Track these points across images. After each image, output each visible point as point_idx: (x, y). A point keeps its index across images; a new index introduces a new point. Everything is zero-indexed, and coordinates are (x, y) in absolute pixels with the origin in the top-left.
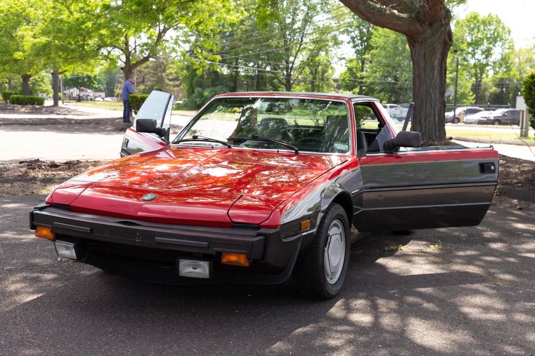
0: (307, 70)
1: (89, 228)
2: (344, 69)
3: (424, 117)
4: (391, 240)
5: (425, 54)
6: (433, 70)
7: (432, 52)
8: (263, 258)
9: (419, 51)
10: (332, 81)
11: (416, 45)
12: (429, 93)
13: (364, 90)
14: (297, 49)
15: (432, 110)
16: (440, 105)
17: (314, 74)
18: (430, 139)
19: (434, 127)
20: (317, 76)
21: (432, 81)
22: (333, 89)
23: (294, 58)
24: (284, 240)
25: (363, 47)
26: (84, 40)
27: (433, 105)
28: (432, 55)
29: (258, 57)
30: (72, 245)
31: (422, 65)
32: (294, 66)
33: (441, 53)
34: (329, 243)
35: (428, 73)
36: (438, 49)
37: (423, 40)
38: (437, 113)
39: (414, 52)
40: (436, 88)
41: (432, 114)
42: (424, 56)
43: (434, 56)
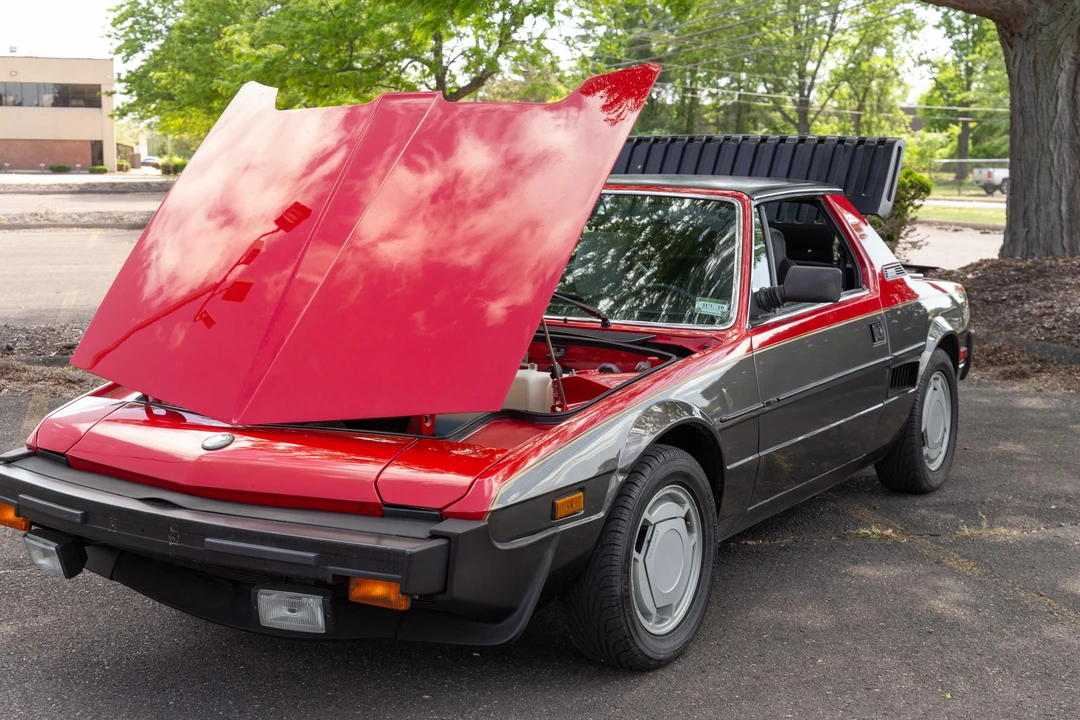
0: (845, 88)
1: (79, 512)
2: (930, 85)
3: (1034, 205)
4: (875, 508)
5: (1035, 62)
6: (1054, 98)
7: (1052, 58)
8: (444, 590)
9: (1023, 54)
10: (901, 113)
11: (1017, 41)
12: (1046, 150)
13: (973, 129)
14: (824, 45)
15: (1054, 189)
16: (1072, 178)
17: (861, 98)
18: (1048, 255)
19: (1058, 227)
20: (867, 102)
21: (1052, 123)
22: (903, 129)
23: (816, 64)
24: (500, 546)
25: (971, 35)
26: (352, 48)
27: (1054, 177)
28: (1053, 64)
29: (736, 65)
30: (52, 547)
31: (1029, 87)
32: (816, 81)
33: (1074, 58)
34: (649, 542)
35: (1044, 105)
36: (1067, 49)
37: (1032, 31)
38: (1064, 195)
39: (1012, 58)
40: (1061, 139)
41: (1054, 197)
42: (1035, 68)
43: (1055, 67)
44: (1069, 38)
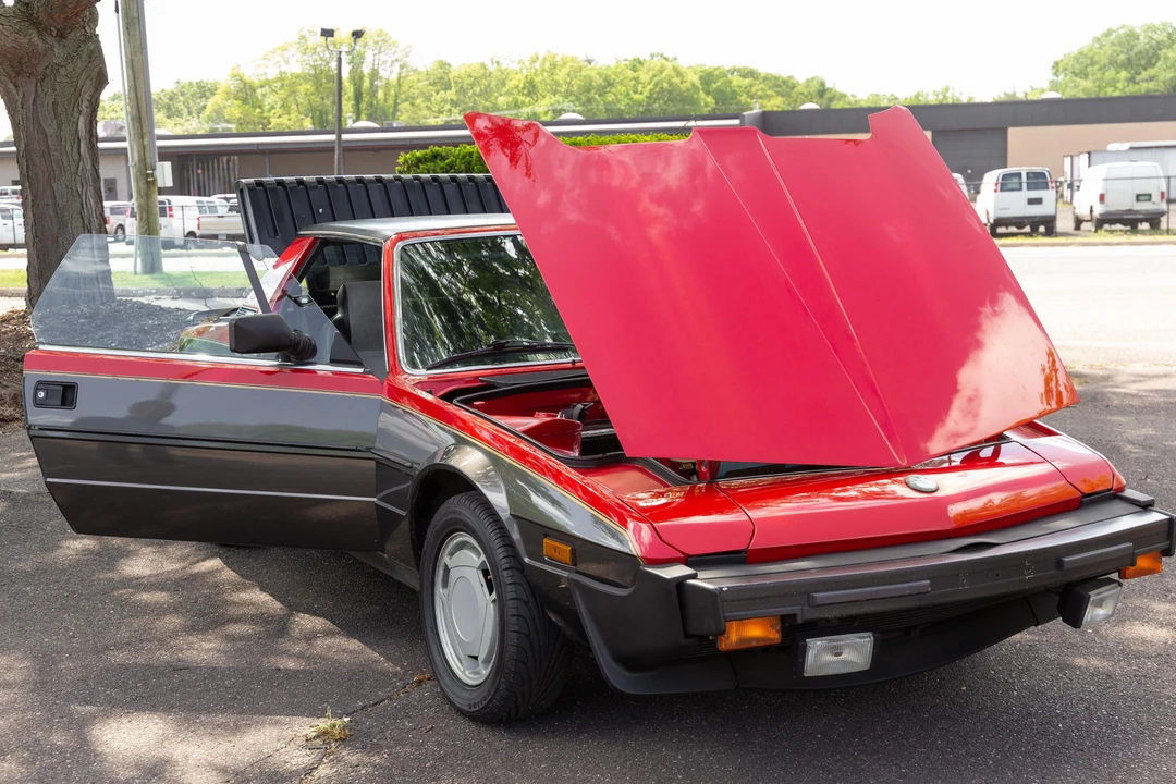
6: (77, 141)
7: (73, 100)
9: (37, 97)
11: (23, 80)
12: (75, 192)
16: (98, 221)
21: (77, 167)
27: (86, 222)
28: (74, 107)
31: (51, 129)
33: (90, 101)
35: (68, 148)
36: (86, 92)
37: (49, 71)
39: (19, 98)
40: (87, 183)
42: (55, 109)
44: (89, 80)
